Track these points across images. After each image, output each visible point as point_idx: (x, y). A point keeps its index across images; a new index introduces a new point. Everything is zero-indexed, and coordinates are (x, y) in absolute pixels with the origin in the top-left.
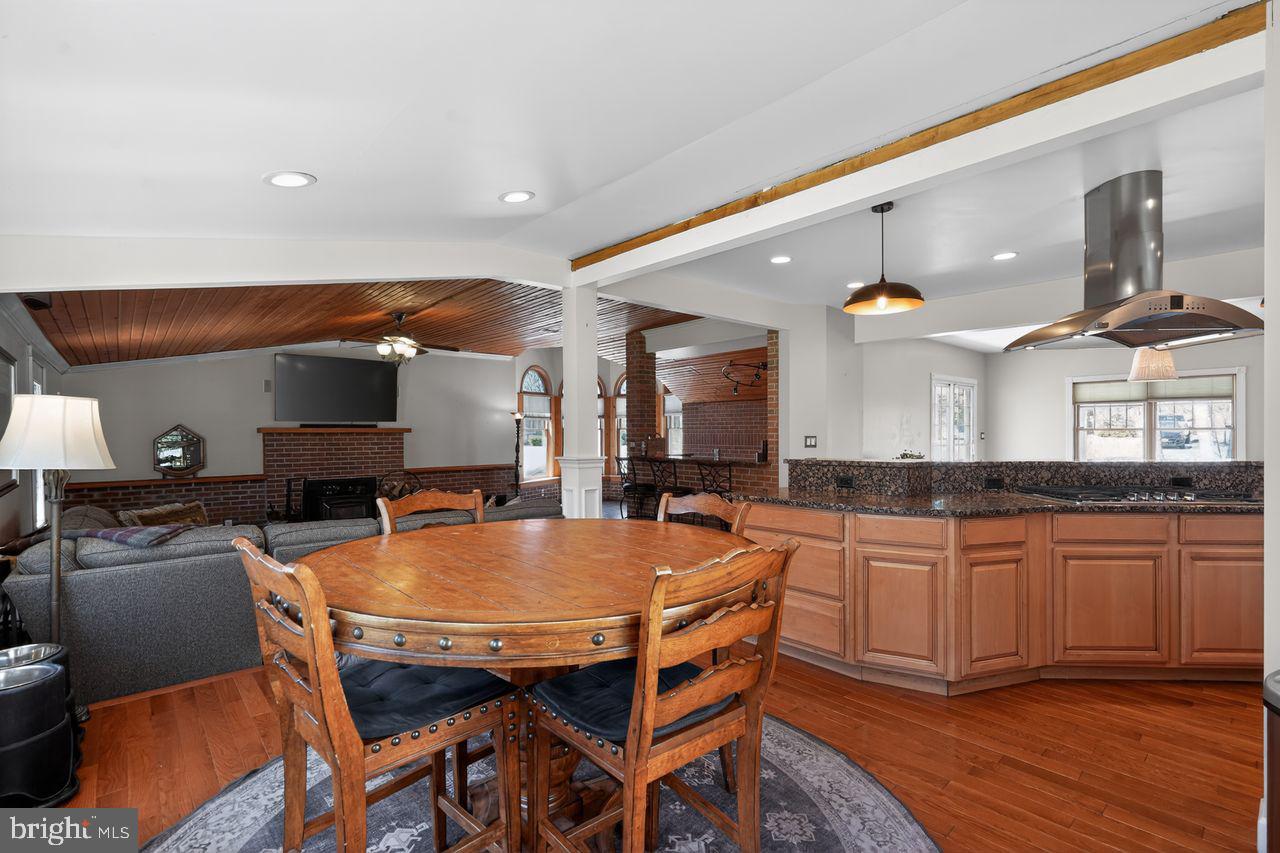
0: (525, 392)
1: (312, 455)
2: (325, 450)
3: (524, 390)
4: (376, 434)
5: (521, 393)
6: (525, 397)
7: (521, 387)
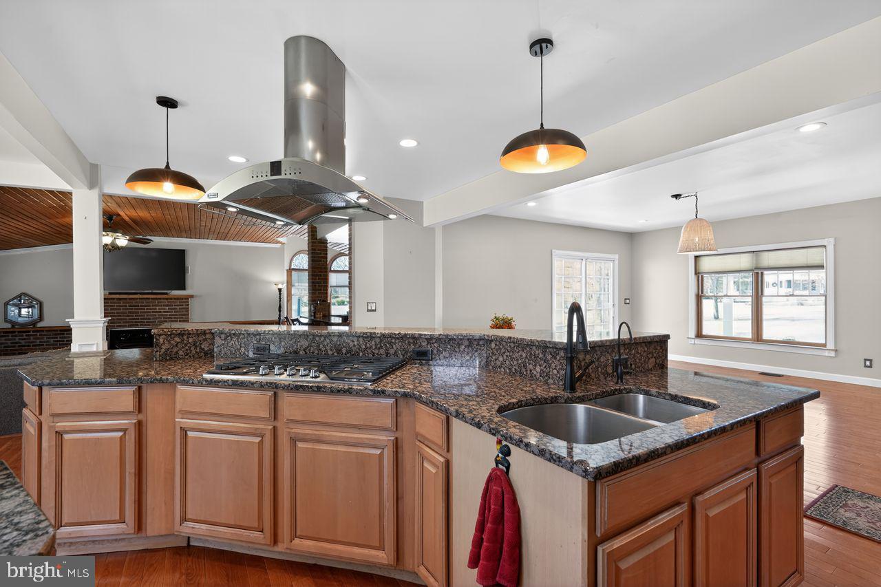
0: (294, 269)
1: (117, 313)
2: (128, 309)
3: (292, 267)
4: (167, 299)
5: (290, 271)
6: (293, 272)
7: (290, 265)
